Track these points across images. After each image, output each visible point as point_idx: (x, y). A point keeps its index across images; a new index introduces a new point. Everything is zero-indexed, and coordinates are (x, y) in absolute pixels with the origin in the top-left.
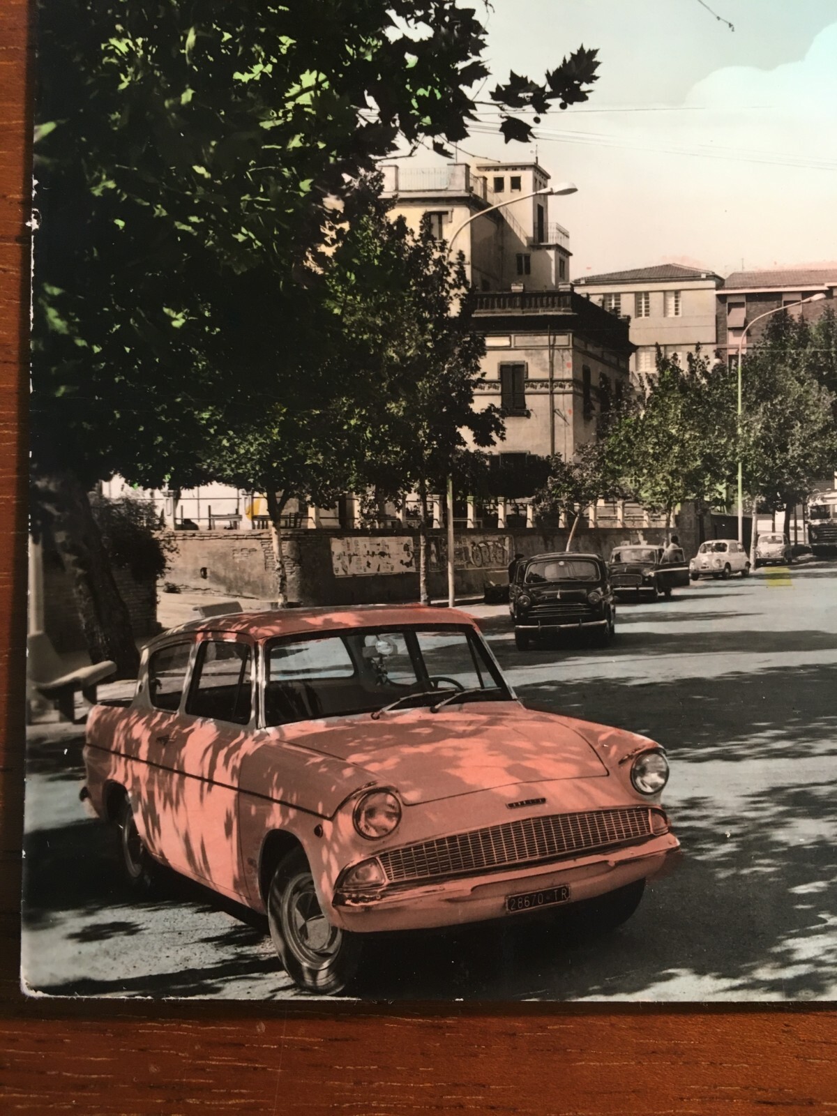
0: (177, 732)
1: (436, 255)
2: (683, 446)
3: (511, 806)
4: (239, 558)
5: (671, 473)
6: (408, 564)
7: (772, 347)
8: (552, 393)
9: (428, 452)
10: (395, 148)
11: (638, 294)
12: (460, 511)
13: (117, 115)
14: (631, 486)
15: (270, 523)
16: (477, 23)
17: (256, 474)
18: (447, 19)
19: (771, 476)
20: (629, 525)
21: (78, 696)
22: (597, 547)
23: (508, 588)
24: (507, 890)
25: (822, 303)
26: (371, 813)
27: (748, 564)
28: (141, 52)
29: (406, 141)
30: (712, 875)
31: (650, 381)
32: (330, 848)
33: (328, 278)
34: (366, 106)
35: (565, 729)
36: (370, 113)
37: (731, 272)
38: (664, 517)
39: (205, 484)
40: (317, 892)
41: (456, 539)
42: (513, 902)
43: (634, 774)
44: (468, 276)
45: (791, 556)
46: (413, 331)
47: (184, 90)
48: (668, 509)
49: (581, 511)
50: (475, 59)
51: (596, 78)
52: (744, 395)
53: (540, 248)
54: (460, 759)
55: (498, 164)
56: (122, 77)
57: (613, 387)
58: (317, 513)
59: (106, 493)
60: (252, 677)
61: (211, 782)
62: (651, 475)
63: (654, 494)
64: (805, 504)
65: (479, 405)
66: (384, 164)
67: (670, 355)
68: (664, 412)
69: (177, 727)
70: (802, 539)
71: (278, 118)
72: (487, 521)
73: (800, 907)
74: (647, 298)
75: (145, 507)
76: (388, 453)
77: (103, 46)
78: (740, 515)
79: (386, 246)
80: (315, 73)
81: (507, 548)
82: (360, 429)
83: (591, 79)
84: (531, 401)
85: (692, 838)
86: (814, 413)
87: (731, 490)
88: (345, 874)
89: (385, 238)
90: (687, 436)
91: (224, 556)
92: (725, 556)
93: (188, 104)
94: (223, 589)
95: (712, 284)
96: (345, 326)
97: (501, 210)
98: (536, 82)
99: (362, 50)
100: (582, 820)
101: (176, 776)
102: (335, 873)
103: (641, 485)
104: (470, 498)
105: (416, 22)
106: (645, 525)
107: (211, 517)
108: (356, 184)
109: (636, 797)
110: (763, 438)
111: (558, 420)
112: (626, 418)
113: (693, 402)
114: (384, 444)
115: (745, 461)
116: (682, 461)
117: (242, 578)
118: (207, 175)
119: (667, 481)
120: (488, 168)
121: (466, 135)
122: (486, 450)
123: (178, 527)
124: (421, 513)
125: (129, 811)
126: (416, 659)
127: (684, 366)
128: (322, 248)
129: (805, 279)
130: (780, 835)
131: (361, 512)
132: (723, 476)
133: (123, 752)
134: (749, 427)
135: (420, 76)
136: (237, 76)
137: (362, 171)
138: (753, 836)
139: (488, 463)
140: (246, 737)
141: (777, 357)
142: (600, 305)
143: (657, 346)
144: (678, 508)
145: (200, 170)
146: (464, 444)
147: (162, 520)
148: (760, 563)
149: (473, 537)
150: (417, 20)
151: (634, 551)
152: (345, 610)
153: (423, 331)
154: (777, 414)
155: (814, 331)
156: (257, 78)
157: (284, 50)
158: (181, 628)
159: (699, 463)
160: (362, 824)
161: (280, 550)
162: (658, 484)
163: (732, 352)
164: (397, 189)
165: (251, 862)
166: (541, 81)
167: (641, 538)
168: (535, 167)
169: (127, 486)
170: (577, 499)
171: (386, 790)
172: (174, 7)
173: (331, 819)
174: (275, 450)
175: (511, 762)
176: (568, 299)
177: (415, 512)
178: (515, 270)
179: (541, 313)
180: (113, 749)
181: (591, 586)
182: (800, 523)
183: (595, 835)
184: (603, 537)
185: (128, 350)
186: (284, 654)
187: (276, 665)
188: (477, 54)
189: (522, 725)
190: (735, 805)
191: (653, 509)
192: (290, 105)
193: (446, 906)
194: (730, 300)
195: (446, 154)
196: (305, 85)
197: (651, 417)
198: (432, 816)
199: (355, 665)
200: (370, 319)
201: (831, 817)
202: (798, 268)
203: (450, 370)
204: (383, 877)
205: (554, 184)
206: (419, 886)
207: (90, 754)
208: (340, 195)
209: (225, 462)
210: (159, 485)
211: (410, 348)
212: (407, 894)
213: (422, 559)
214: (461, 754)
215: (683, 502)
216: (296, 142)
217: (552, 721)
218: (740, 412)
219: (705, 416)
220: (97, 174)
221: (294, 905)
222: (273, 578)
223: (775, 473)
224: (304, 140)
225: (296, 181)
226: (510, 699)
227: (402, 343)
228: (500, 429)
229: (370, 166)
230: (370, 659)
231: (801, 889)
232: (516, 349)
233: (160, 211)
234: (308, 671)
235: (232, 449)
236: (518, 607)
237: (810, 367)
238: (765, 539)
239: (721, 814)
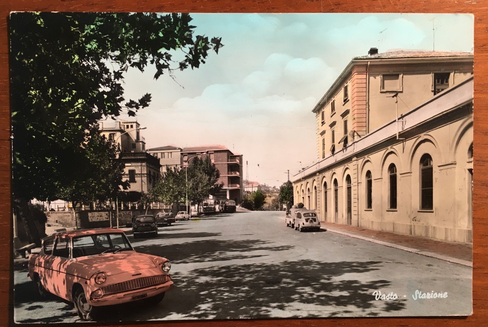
0: (51, 260)
1: (113, 144)
2: (173, 189)
3: (133, 275)
4: (65, 218)
5: (171, 196)
6: (107, 218)
7: (194, 165)
8: (142, 177)
9: (112, 191)
10: (102, 118)
11: (162, 153)
12: (120, 205)
13: (33, 110)
14: (161, 199)
15: (73, 209)
16: (121, 87)
17: (69, 197)
18: (114, 86)
19: (195, 196)
20: (161, 208)
21: (26, 252)
22: (153, 214)
23: (132, 224)
24: (132, 295)
25: (206, 155)
26: (99, 278)
27: (189, 217)
28: (38, 94)
29: (105, 116)
30: (181, 290)
31: (165, 174)
32: (89, 287)
33: (86, 149)
34: (95, 108)
35: (146, 257)
36: (96, 109)
37: (184, 148)
38: (169, 206)
39: (57, 200)
40: (86, 297)
41: (119, 212)
42: (133, 298)
43: (162, 267)
44: (121, 149)
45: (199, 215)
46: (107, 162)
47: (49, 104)
48: (170, 204)
49: (149, 205)
50: (121, 96)
51: (151, 101)
52: (187, 177)
53: (138, 142)
54: (121, 264)
55: (127, 122)
56: (33, 100)
57: (156, 175)
58: (85, 207)
59: (32, 202)
60: (69, 246)
61: (60, 272)
62: (166, 196)
63: (167, 201)
64: (202, 203)
65: (124, 180)
66: (99, 122)
67: (170, 167)
68: (168, 181)
69: (51, 259)
70: (202, 211)
71: (73, 111)
72: (126, 208)
73: (202, 297)
74: (164, 154)
75: (42, 206)
76: (102, 192)
77: (28, 93)
78: (187, 205)
79: (100, 142)
80: (82, 100)
81: (131, 214)
82: (95, 186)
83: (150, 101)
84: (136, 179)
85: (176, 282)
86: (204, 181)
87: (185, 199)
88: (93, 293)
89: (100, 140)
90: (174, 187)
91: (62, 217)
92: (184, 215)
93: (50, 107)
94: (62, 225)
95: (180, 150)
96: (91, 161)
97: (128, 133)
98: (136, 102)
99: (93, 94)
100: (150, 278)
101: (51, 271)
102: (90, 292)
103: (163, 199)
104: (122, 202)
105: (106, 87)
106: (165, 208)
107: (58, 208)
108: (93, 127)
109: (163, 273)
110: (192, 187)
111: (143, 183)
112: (160, 182)
113: (176, 179)
114: (101, 190)
115: (188, 192)
116: (173, 193)
117: (66, 223)
118: (55, 125)
119: (170, 197)
120: (125, 123)
121: (119, 115)
122: (126, 191)
123: (50, 211)
124: (110, 206)
125: (40, 279)
126: (109, 241)
127: (173, 170)
128: (85, 142)
129: (201, 149)
130: (197, 280)
131: (95, 206)
132: (183, 196)
133: (38, 265)
134: (189, 184)
135: (107, 100)
136: (62, 100)
137: (94, 124)
138: (190, 281)
139: (126, 194)
140: (68, 261)
141: (195, 168)
142: (153, 156)
143: (167, 165)
144: (172, 204)
145: (54, 123)
146: (120, 189)
147: (46, 209)
148: (192, 217)
149: (123, 212)
150: (107, 86)
151: (162, 214)
152: (92, 230)
153: (110, 162)
154: (195, 181)
155: (204, 161)
156: (67, 101)
157: (74, 94)
158: (51, 235)
159: (177, 193)
160: (97, 281)
161: (76, 216)
162: (167, 198)
163: (185, 167)
164: (103, 128)
165: (70, 290)
166: (137, 102)
167: (164, 211)
168: (136, 123)
169: (37, 201)
170: (148, 202)
171: (103, 273)
172: (46, 83)
173: (89, 280)
174: (74, 192)
175: (133, 265)
176: (145, 154)
177: (109, 206)
178: (132, 147)
179: (138, 158)
180: (35, 264)
181: (152, 223)
182: (201, 207)
183: (153, 282)
184: (155, 211)
185: (37, 168)
186: (77, 241)
187: (75, 243)
188: (122, 95)
189: (135, 256)
190: (187, 274)
191: (166, 204)
192: (76, 108)
193: (117, 299)
194: (184, 154)
195: (114, 119)
196: (79, 102)
197: (166, 182)
198: (114, 278)
199: (94, 243)
200: (97, 159)
201: (209, 276)
202: (200, 147)
203: (116, 171)
204: (102, 293)
205: (141, 127)
206: (111, 295)
207: (29, 265)
208: (89, 129)
209: (62, 194)
210: (45, 200)
211: (107, 166)
212: (108, 297)
213: (111, 217)
214: (121, 263)
215: (173, 202)
216: (77, 117)
217: (142, 255)
218: (187, 181)
219: (178, 182)
220: (28, 125)
221: (80, 300)
222: (74, 222)
223: (195, 195)
224: (79, 116)
225: (78, 126)
226: (132, 250)
227: (105, 165)
228: (129, 186)
229: (96, 123)
230: (98, 241)
231: (202, 293)
232: (133, 166)
233: (44, 134)
234: (83, 245)
235: (63, 191)
236: (134, 228)
237: (203, 170)
238: (193, 211)
239: (183, 276)
